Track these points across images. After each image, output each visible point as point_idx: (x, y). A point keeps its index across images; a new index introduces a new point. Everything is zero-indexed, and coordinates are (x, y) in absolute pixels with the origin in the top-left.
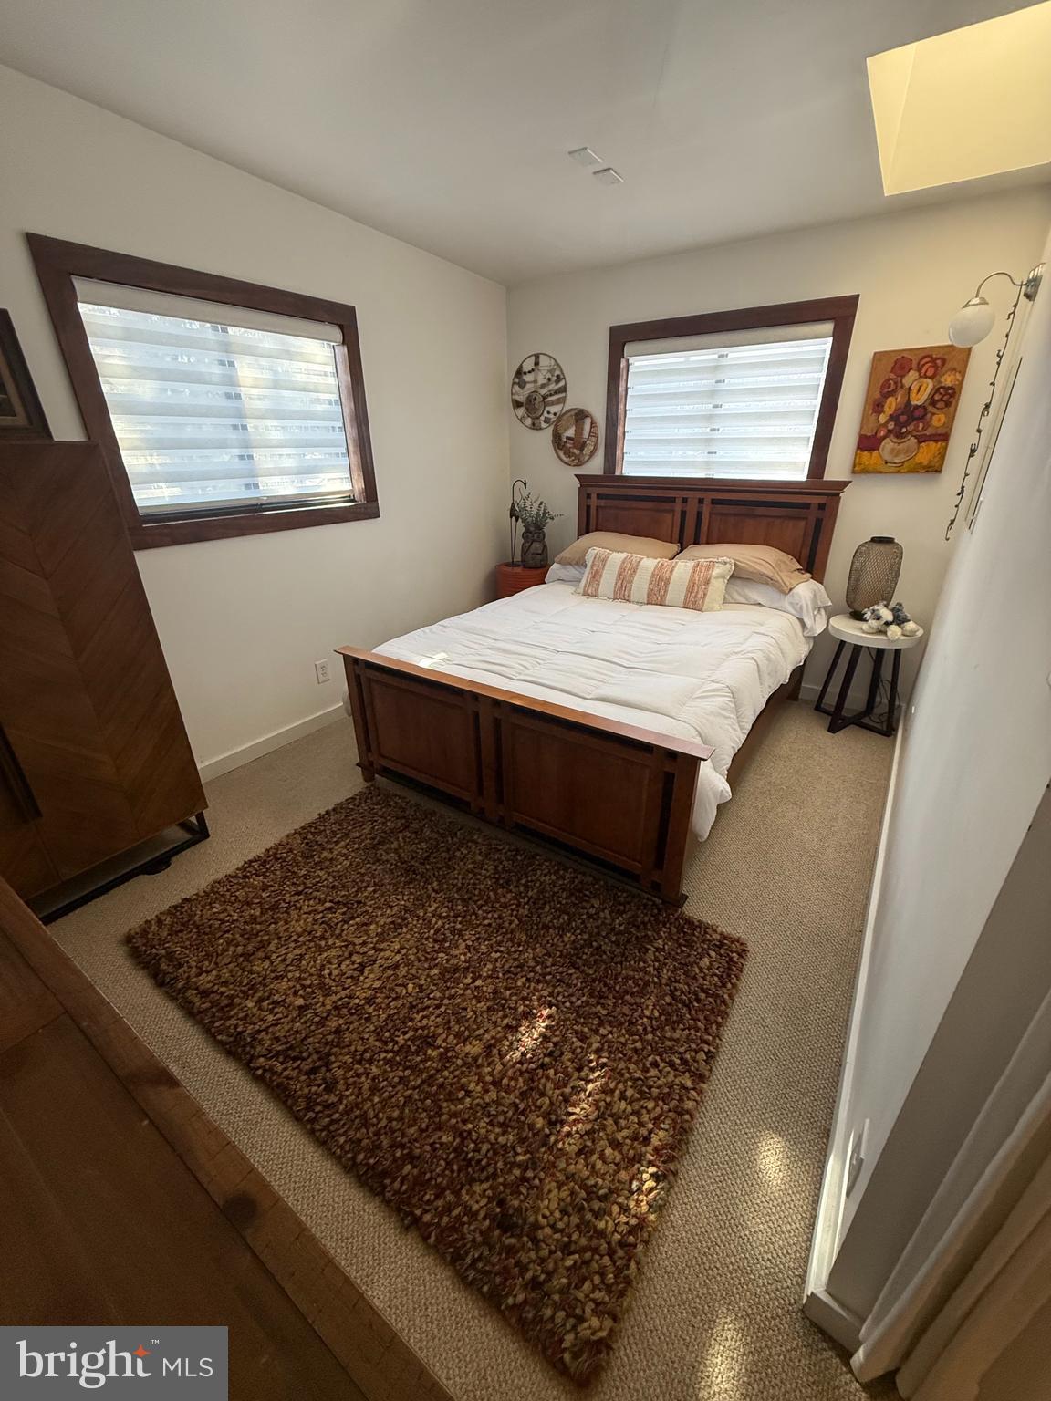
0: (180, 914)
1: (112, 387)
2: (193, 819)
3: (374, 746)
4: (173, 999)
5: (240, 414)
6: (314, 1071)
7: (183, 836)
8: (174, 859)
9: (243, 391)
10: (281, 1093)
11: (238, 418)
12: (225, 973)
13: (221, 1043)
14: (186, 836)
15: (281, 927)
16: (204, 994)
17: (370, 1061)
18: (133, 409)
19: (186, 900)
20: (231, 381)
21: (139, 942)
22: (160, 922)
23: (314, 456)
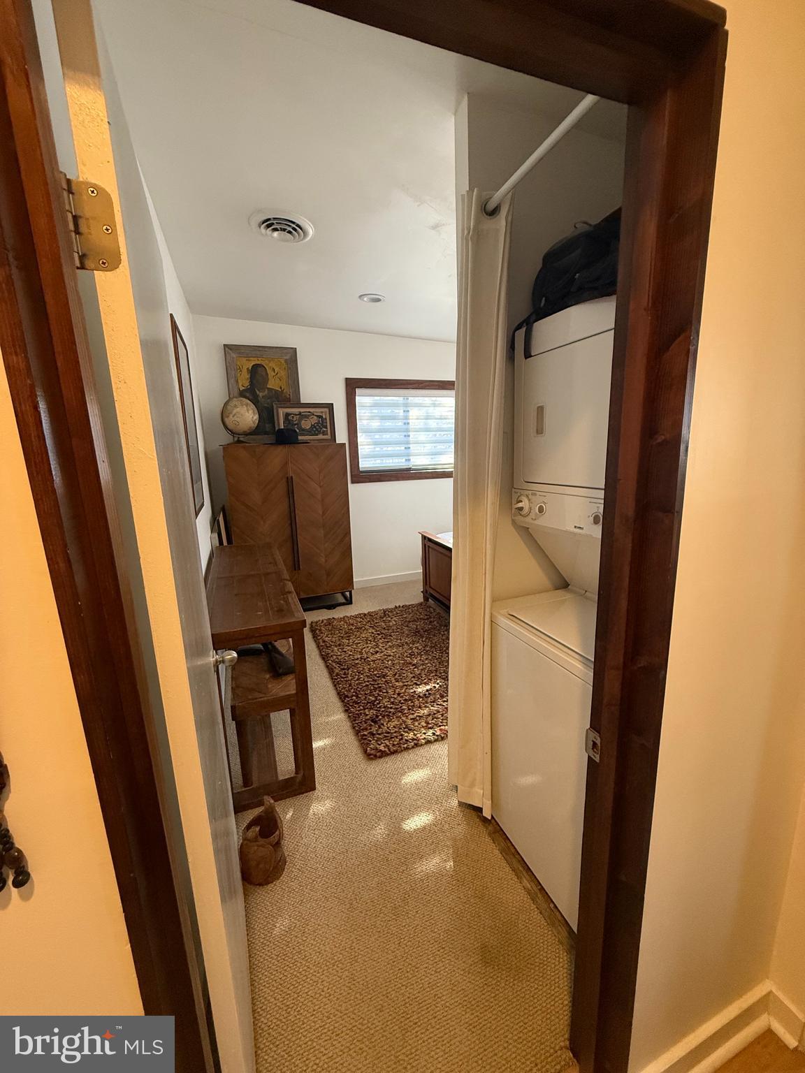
0: (329, 622)
1: (361, 424)
2: (348, 594)
3: (428, 583)
4: (315, 641)
5: (407, 430)
6: (344, 669)
7: (342, 600)
8: (338, 608)
9: (410, 421)
10: (330, 670)
11: (406, 431)
12: (334, 639)
13: (322, 655)
14: (344, 601)
15: (358, 634)
16: (324, 641)
17: (362, 674)
18: (368, 431)
19: (333, 618)
20: (406, 418)
21: (314, 625)
22: (323, 621)
23: (440, 447)
